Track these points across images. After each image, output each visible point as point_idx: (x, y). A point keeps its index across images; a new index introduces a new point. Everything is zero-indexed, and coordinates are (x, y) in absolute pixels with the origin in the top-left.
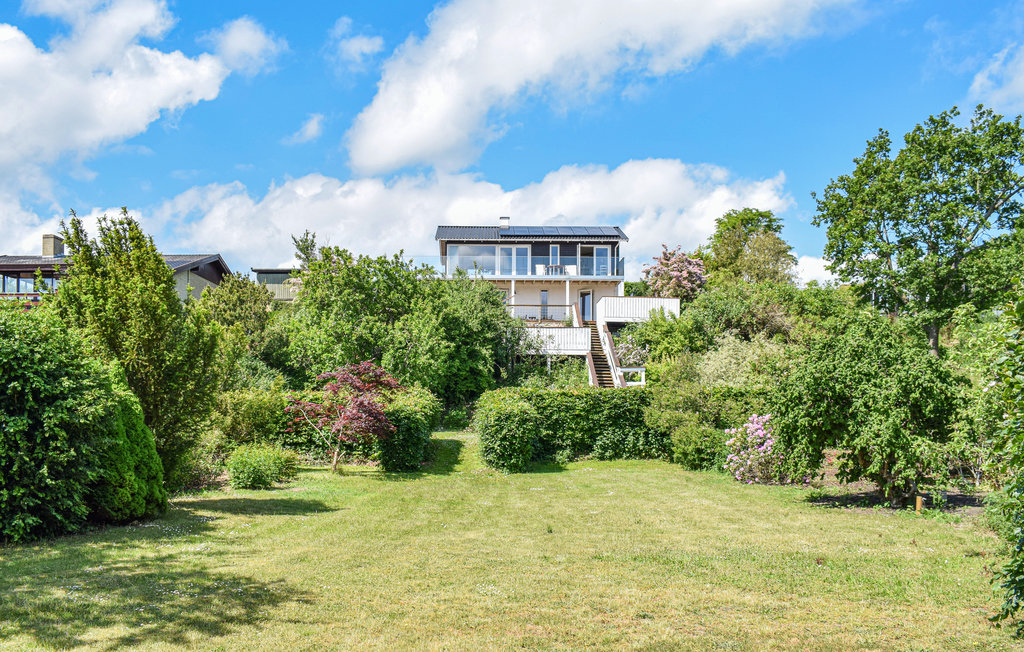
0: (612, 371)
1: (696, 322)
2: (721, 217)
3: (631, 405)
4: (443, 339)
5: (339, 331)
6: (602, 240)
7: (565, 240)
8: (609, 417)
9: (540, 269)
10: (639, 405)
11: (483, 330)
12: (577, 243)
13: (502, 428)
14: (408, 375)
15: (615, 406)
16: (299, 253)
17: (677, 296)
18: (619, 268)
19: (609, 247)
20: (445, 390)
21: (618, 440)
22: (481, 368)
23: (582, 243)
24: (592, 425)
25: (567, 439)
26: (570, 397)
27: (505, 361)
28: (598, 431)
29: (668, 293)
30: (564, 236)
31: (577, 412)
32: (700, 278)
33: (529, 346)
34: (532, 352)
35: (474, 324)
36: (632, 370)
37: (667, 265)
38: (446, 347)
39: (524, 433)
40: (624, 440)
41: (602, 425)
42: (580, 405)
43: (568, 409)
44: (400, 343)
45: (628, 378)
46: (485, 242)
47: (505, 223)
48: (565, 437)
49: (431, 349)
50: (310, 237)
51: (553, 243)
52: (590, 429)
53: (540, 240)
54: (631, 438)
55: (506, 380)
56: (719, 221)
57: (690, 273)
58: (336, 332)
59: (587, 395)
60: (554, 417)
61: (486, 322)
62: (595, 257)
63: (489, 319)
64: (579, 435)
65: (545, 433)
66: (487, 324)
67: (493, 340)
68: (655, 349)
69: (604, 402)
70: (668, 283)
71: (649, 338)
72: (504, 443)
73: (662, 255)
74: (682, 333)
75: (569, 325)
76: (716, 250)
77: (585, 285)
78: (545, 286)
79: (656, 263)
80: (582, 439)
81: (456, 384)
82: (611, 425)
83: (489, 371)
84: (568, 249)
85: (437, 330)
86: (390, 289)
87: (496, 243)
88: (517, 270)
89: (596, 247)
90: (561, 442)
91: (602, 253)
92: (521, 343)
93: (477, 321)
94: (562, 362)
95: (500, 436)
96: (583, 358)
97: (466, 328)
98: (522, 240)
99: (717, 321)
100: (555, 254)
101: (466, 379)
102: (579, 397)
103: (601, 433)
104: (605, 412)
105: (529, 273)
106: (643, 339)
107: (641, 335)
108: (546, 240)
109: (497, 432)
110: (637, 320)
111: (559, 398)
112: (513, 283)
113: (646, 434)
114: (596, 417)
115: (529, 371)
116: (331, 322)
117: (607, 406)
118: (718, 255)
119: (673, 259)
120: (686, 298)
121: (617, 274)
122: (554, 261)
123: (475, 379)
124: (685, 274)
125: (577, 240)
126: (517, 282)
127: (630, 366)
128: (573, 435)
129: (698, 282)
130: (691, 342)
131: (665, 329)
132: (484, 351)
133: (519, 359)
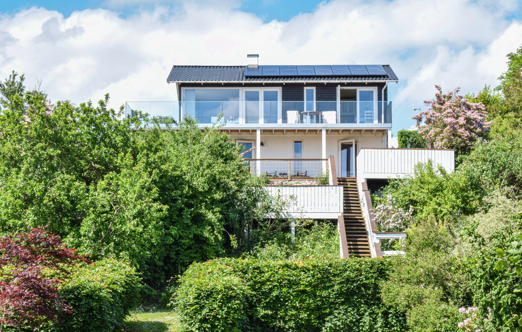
0: (369, 237)
1: (471, 178)
2: (515, 52)
3: (367, 278)
4: (155, 200)
5: (28, 192)
6: (366, 81)
7: (322, 81)
8: (340, 294)
9: (293, 115)
10: (376, 279)
11: (210, 189)
12: (336, 85)
13: (202, 307)
14: (112, 244)
15: (348, 280)
16: (5, 99)
17: (451, 147)
18: (386, 113)
19: (375, 90)
20: (164, 261)
21: (351, 322)
22: (206, 234)
23: (342, 85)
24: (319, 303)
25: (290, 320)
26: (294, 269)
27: (237, 226)
28: (328, 311)
29: (441, 144)
30: (321, 77)
31: (302, 288)
32: (481, 126)
33: (267, 208)
34: (272, 215)
35: (200, 183)
36: (391, 237)
37: (440, 110)
38: (157, 210)
39: (228, 313)
40: (358, 321)
41: (332, 303)
42: (305, 279)
43: (291, 284)
44: (103, 206)
45: (386, 245)
46: (226, 85)
47: (253, 62)
48: (287, 318)
49: (140, 214)
50: (18, 79)
51: (308, 85)
52: (319, 308)
53: (292, 81)
54: (367, 319)
55: (238, 249)
56: (512, 57)
57: (468, 120)
58: (25, 194)
59: (314, 267)
60: (275, 294)
61: (214, 180)
62: (358, 101)
63: (218, 177)
64: (304, 315)
65: (262, 312)
66: (215, 183)
67: (222, 201)
68: (421, 211)
69: (335, 275)
70: (442, 132)
71: (415, 198)
72: (205, 325)
73: (436, 100)
74: (453, 191)
75: (324, 183)
76: (506, 91)
77: (346, 135)
78: (298, 137)
79: (427, 108)
80: (308, 321)
81: (177, 254)
82: (343, 303)
83: (216, 238)
84: (326, 92)
85: (149, 190)
86: (94, 141)
87: (240, 85)
88: (265, 117)
89: (359, 89)
90: (282, 324)
91: (367, 97)
92: (259, 204)
93: (202, 180)
94: (309, 227)
95: (199, 317)
96: (334, 222)
97: (189, 187)
98: (270, 81)
99: (497, 177)
100: (310, 98)
101: (189, 248)
102: (305, 270)
103: (331, 313)
104: (336, 287)
105: (280, 121)
106: (407, 198)
107: (405, 194)
108: (300, 81)
109: (196, 312)
110: (402, 177)
111: (281, 271)
112: (258, 133)
113: (385, 314)
114: (324, 293)
115: (267, 238)
116: (20, 182)
117: (339, 280)
118: (508, 97)
119: (448, 103)
120: (462, 150)
121: (385, 122)
122: (310, 107)
123: (201, 248)
124: (462, 121)
125: (337, 81)
126: (264, 131)
127: (389, 231)
128: (296, 316)
129: (479, 130)
130: (464, 201)
131: (432, 187)
132: (210, 216)
133: (255, 224)
